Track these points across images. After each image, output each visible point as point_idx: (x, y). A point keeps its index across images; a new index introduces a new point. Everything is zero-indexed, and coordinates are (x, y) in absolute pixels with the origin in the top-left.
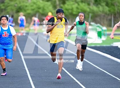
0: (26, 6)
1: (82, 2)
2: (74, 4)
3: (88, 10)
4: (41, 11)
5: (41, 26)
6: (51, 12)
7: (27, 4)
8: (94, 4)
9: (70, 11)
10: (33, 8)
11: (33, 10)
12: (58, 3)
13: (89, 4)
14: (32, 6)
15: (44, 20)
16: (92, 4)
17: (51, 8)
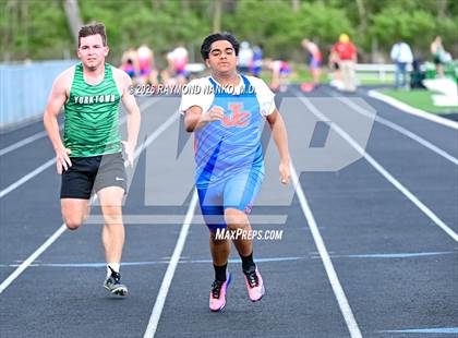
0: (289, 21)
1: (419, 8)
2: (400, 13)
3: (433, 25)
4: (322, 31)
5: (325, 70)
6: (345, 32)
7: (290, 16)
8: (446, 13)
9: (392, 31)
10: (302, 24)
11: (303, 29)
12: (362, 11)
13: (434, 14)
14: (300, 20)
15: (329, 53)
16: (441, 12)
17: (346, 23)
